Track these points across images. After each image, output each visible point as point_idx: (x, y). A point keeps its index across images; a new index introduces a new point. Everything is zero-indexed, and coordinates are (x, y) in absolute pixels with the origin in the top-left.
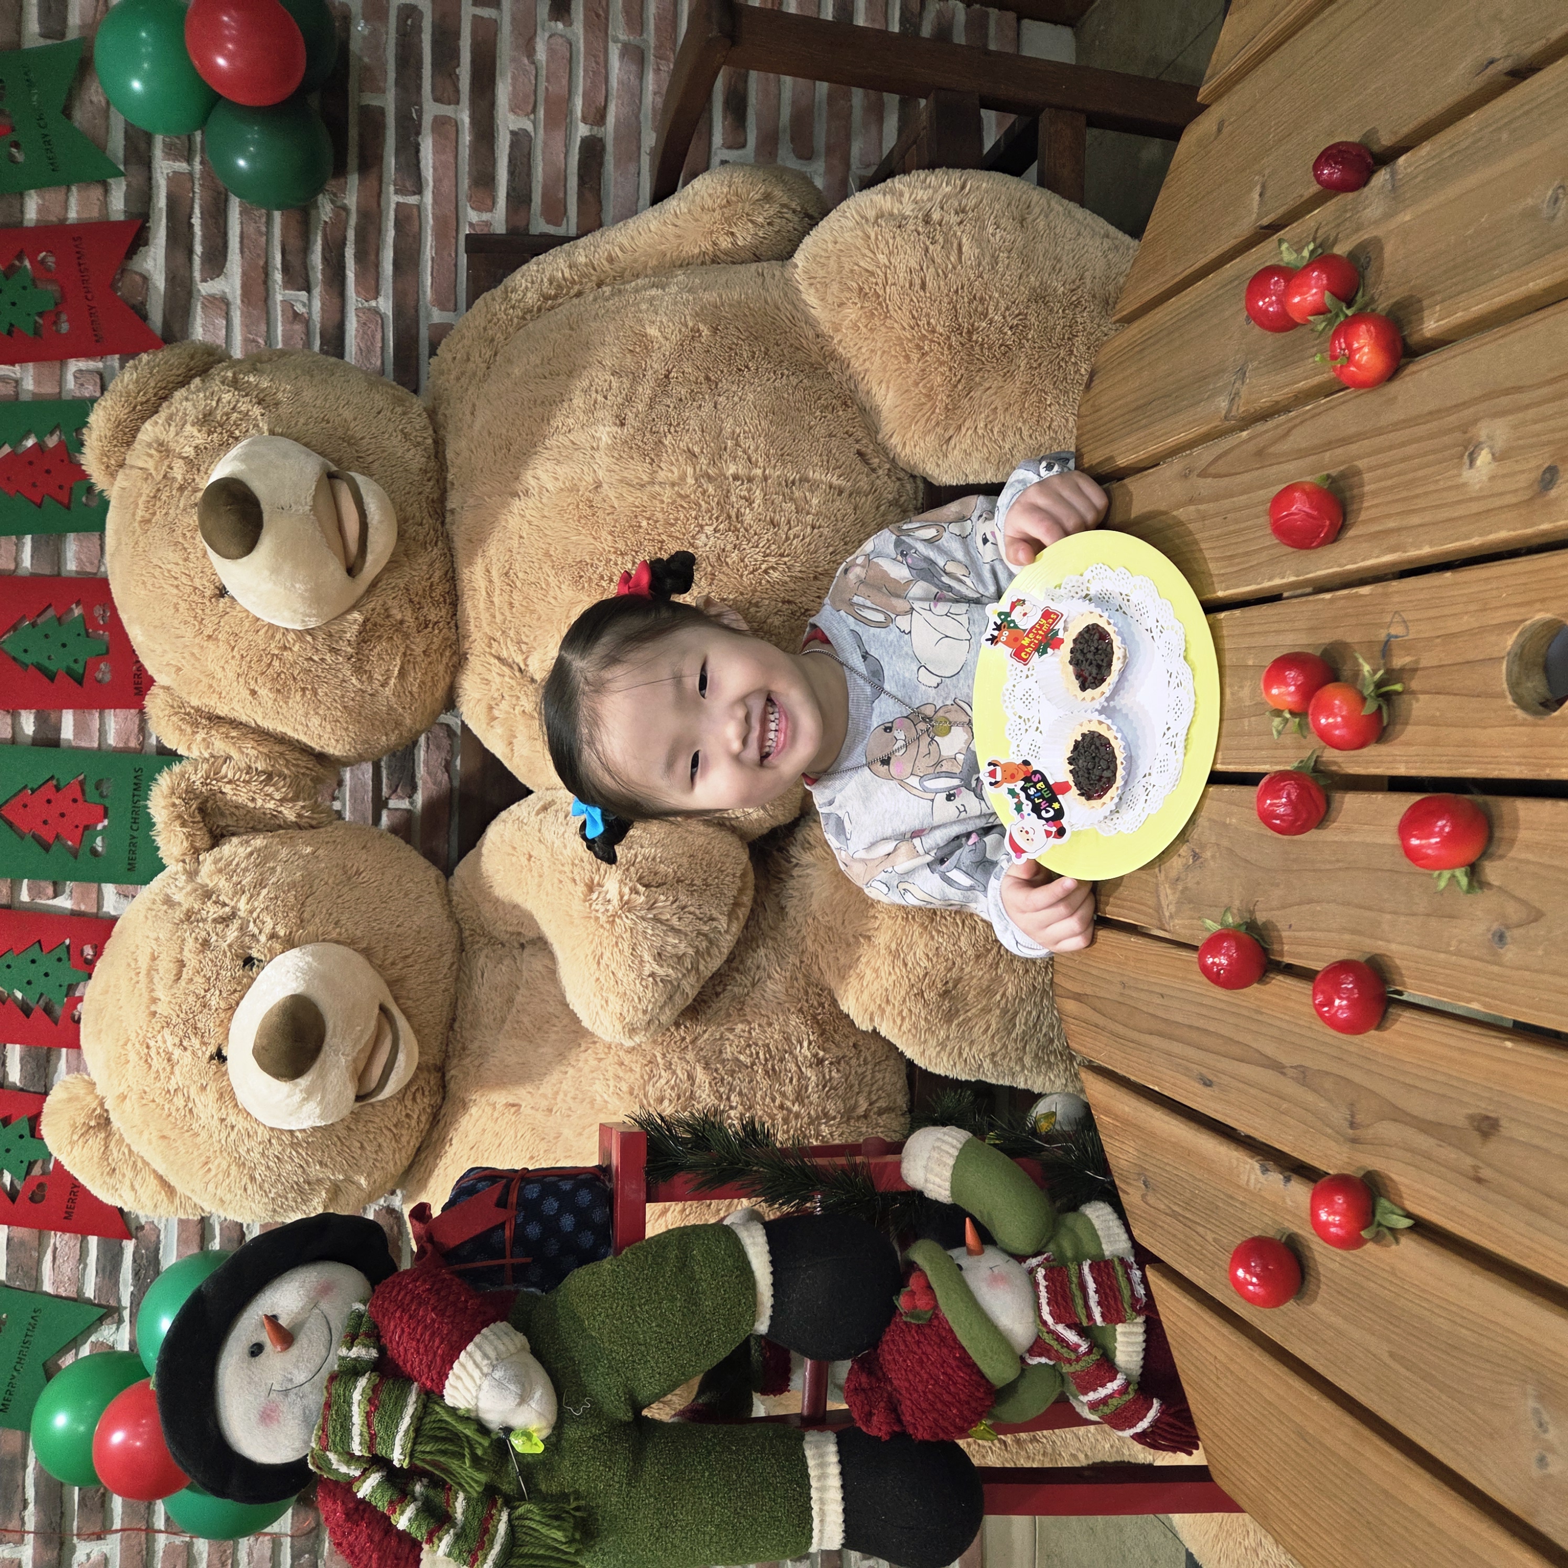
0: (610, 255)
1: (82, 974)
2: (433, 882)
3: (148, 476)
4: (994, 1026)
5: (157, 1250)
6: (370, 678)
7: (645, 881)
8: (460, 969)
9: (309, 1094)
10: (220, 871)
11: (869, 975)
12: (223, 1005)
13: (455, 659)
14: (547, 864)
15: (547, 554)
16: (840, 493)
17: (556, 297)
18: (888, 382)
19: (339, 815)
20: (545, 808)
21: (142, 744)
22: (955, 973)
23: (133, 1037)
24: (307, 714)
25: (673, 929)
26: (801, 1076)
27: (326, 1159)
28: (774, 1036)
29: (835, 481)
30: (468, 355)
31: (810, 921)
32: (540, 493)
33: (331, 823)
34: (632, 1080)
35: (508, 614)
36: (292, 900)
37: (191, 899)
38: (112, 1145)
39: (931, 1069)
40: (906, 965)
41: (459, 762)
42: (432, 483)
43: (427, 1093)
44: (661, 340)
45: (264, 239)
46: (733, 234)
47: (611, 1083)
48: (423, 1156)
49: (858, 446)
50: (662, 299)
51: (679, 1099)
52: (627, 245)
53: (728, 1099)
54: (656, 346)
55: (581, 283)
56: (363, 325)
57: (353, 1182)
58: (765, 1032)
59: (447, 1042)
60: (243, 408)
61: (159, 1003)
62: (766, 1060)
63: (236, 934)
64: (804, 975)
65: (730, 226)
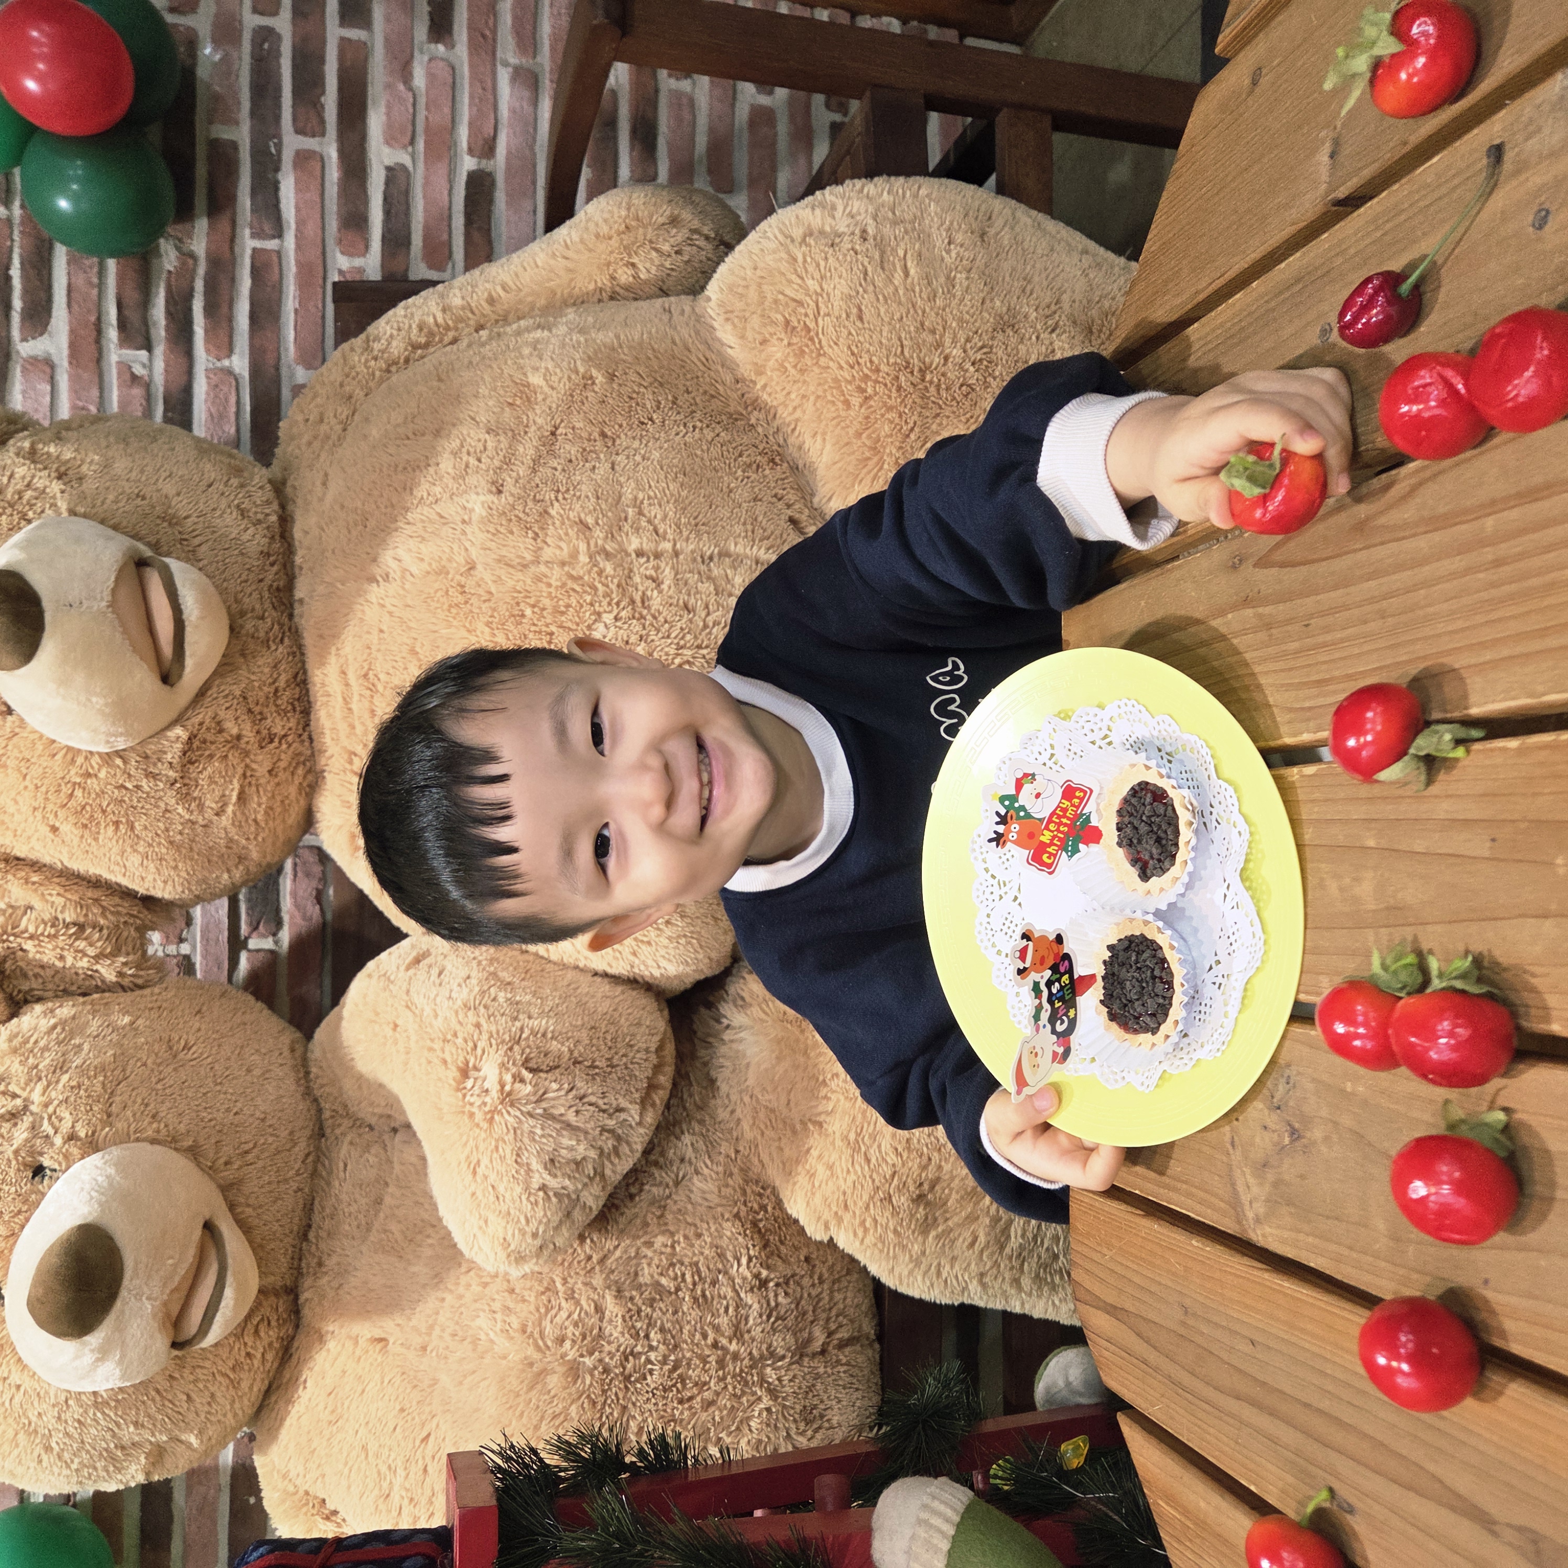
0: (490, 295)
2: (286, 1053)
4: (982, 1239)
6: (201, 807)
7: (532, 1064)
8: (317, 1160)
9: (103, 1352)
10: (14, 1051)
11: (822, 1172)
12: (4, 1231)
13: (309, 778)
14: (414, 1038)
15: (413, 652)
17: (425, 346)
18: (824, 433)
20: (417, 961)
22: (931, 1173)
24: (123, 852)
25: (568, 1126)
26: (739, 1303)
27: (142, 1419)
28: (702, 1251)
29: (763, 555)
30: (322, 415)
31: (747, 1099)
32: (403, 577)
33: (161, 980)
34: (525, 1311)
36: (98, 1087)
40: (868, 1160)
41: (331, 892)
42: (275, 568)
43: (274, 1323)
44: (546, 389)
45: (95, 292)
46: (633, 265)
47: (499, 1316)
48: (273, 1399)
49: (789, 512)
50: (548, 342)
51: (584, 1338)
52: (511, 284)
53: (647, 1336)
54: (540, 397)
55: (457, 329)
56: (214, 387)
57: (181, 1442)
58: (692, 1246)
59: (298, 1257)
60: (39, 483)
62: (694, 1284)
63: (25, 1135)
64: (741, 1170)
65: (630, 256)
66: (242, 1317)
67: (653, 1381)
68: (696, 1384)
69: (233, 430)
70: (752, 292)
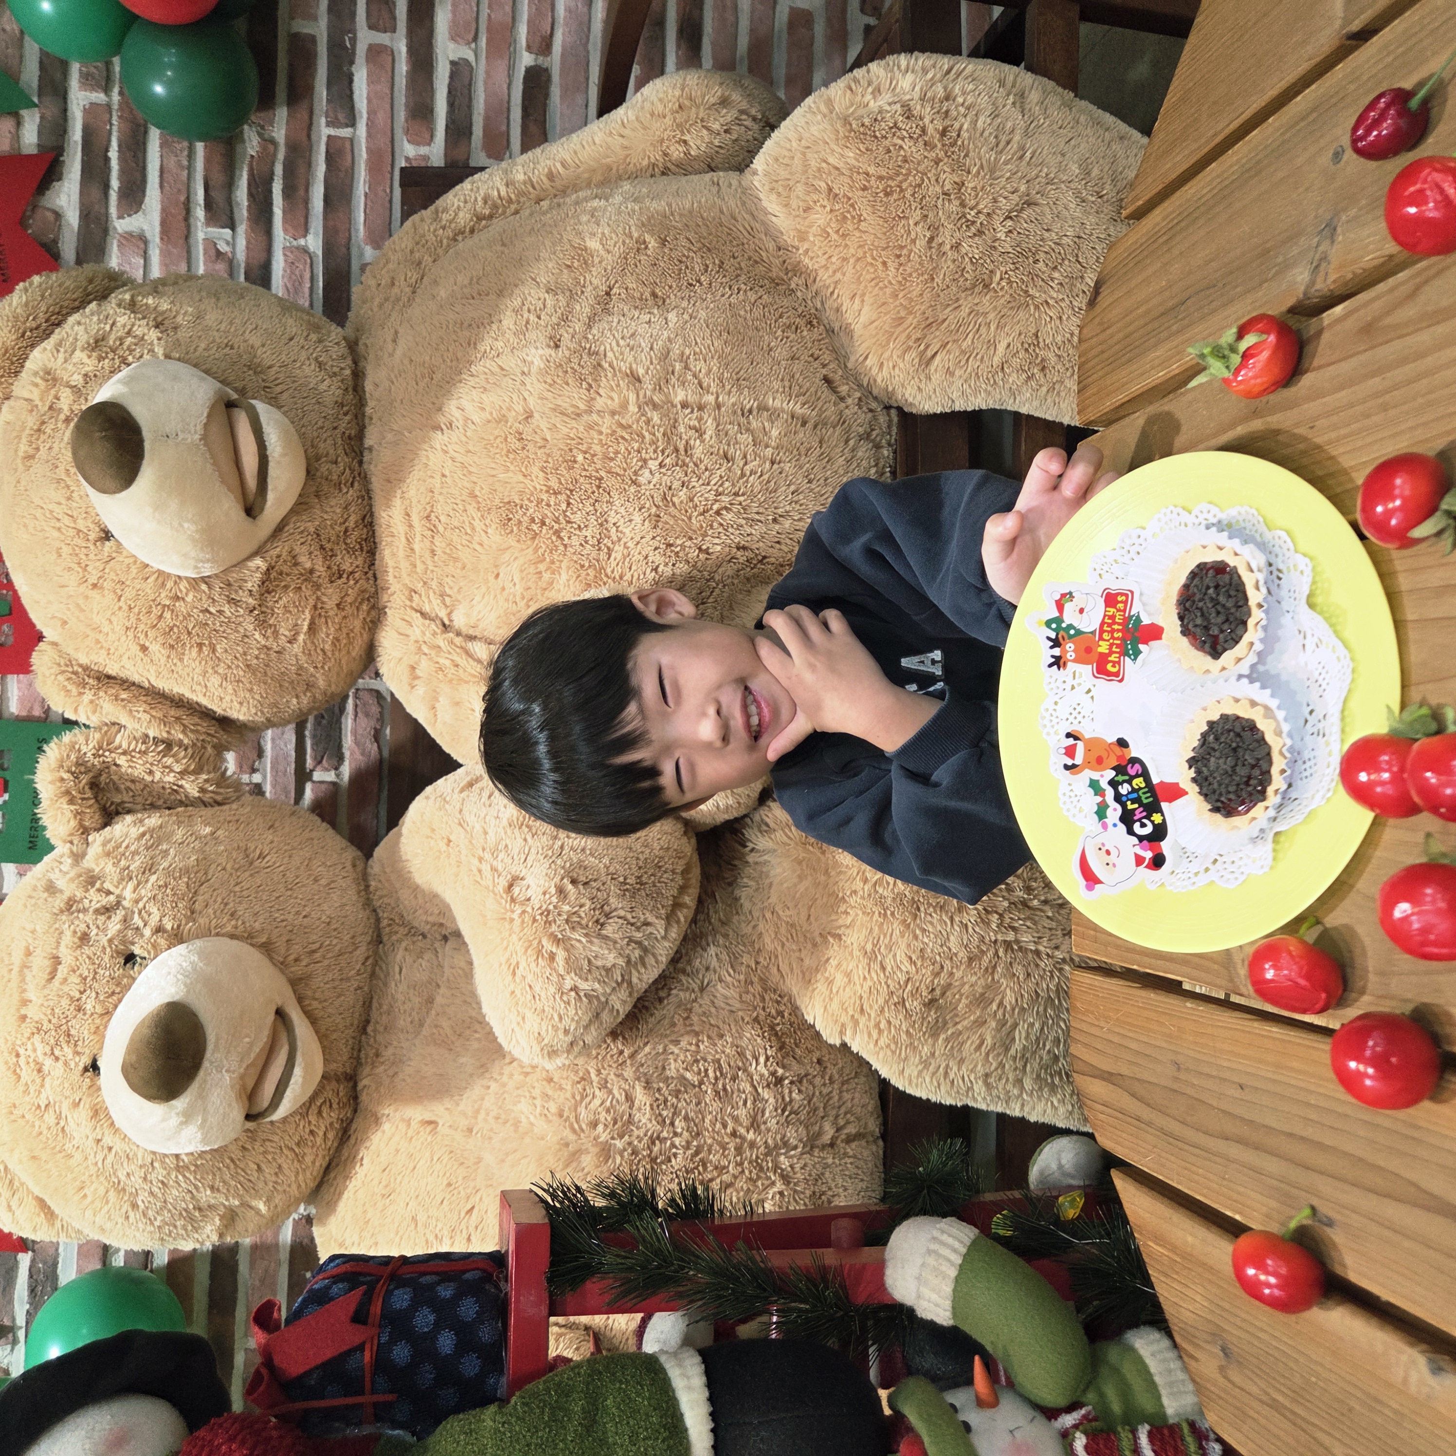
0: (550, 169)
2: (349, 867)
3: (33, 408)
4: (989, 1041)
5: (55, 1264)
6: (276, 634)
7: (573, 876)
8: (375, 964)
9: (187, 1117)
10: (108, 854)
11: (840, 980)
12: (99, 1009)
13: (373, 613)
14: (465, 851)
15: (473, 495)
16: (804, 424)
17: (491, 217)
18: (862, 295)
19: (258, 790)
20: (470, 785)
21: (47, 713)
22: (943, 980)
24: (205, 673)
26: (757, 1097)
27: (218, 1183)
29: (799, 410)
30: (393, 280)
31: (768, 915)
32: (465, 426)
33: (238, 798)
34: (563, 1098)
35: (429, 562)
36: (183, 887)
37: (73, 886)
39: (910, 1091)
40: (884, 969)
41: (388, 731)
42: (348, 418)
43: (335, 1106)
44: (602, 252)
45: (185, 173)
46: (685, 142)
47: (538, 1102)
48: (332, 1175)
49: (824, 371)
50: (605, 210)
51: (615, 1123)
52: (569, 161)
53: (672, 1124)
54: (596, 260)
55: (518, 201)
56: (291, 264)
57: (251, 1207)
58: (715, 1045)
59: (359, 1048)
60: (138, 331)
61: (30, 1005)
62: (716, 1079)
63: (118, 927)
64: (761, 979)
65: (683, 133)
66: (306, 1098)
67: (677, 1163)
68: (716, 1168)
69: (307, 304)
70: (797, 162)
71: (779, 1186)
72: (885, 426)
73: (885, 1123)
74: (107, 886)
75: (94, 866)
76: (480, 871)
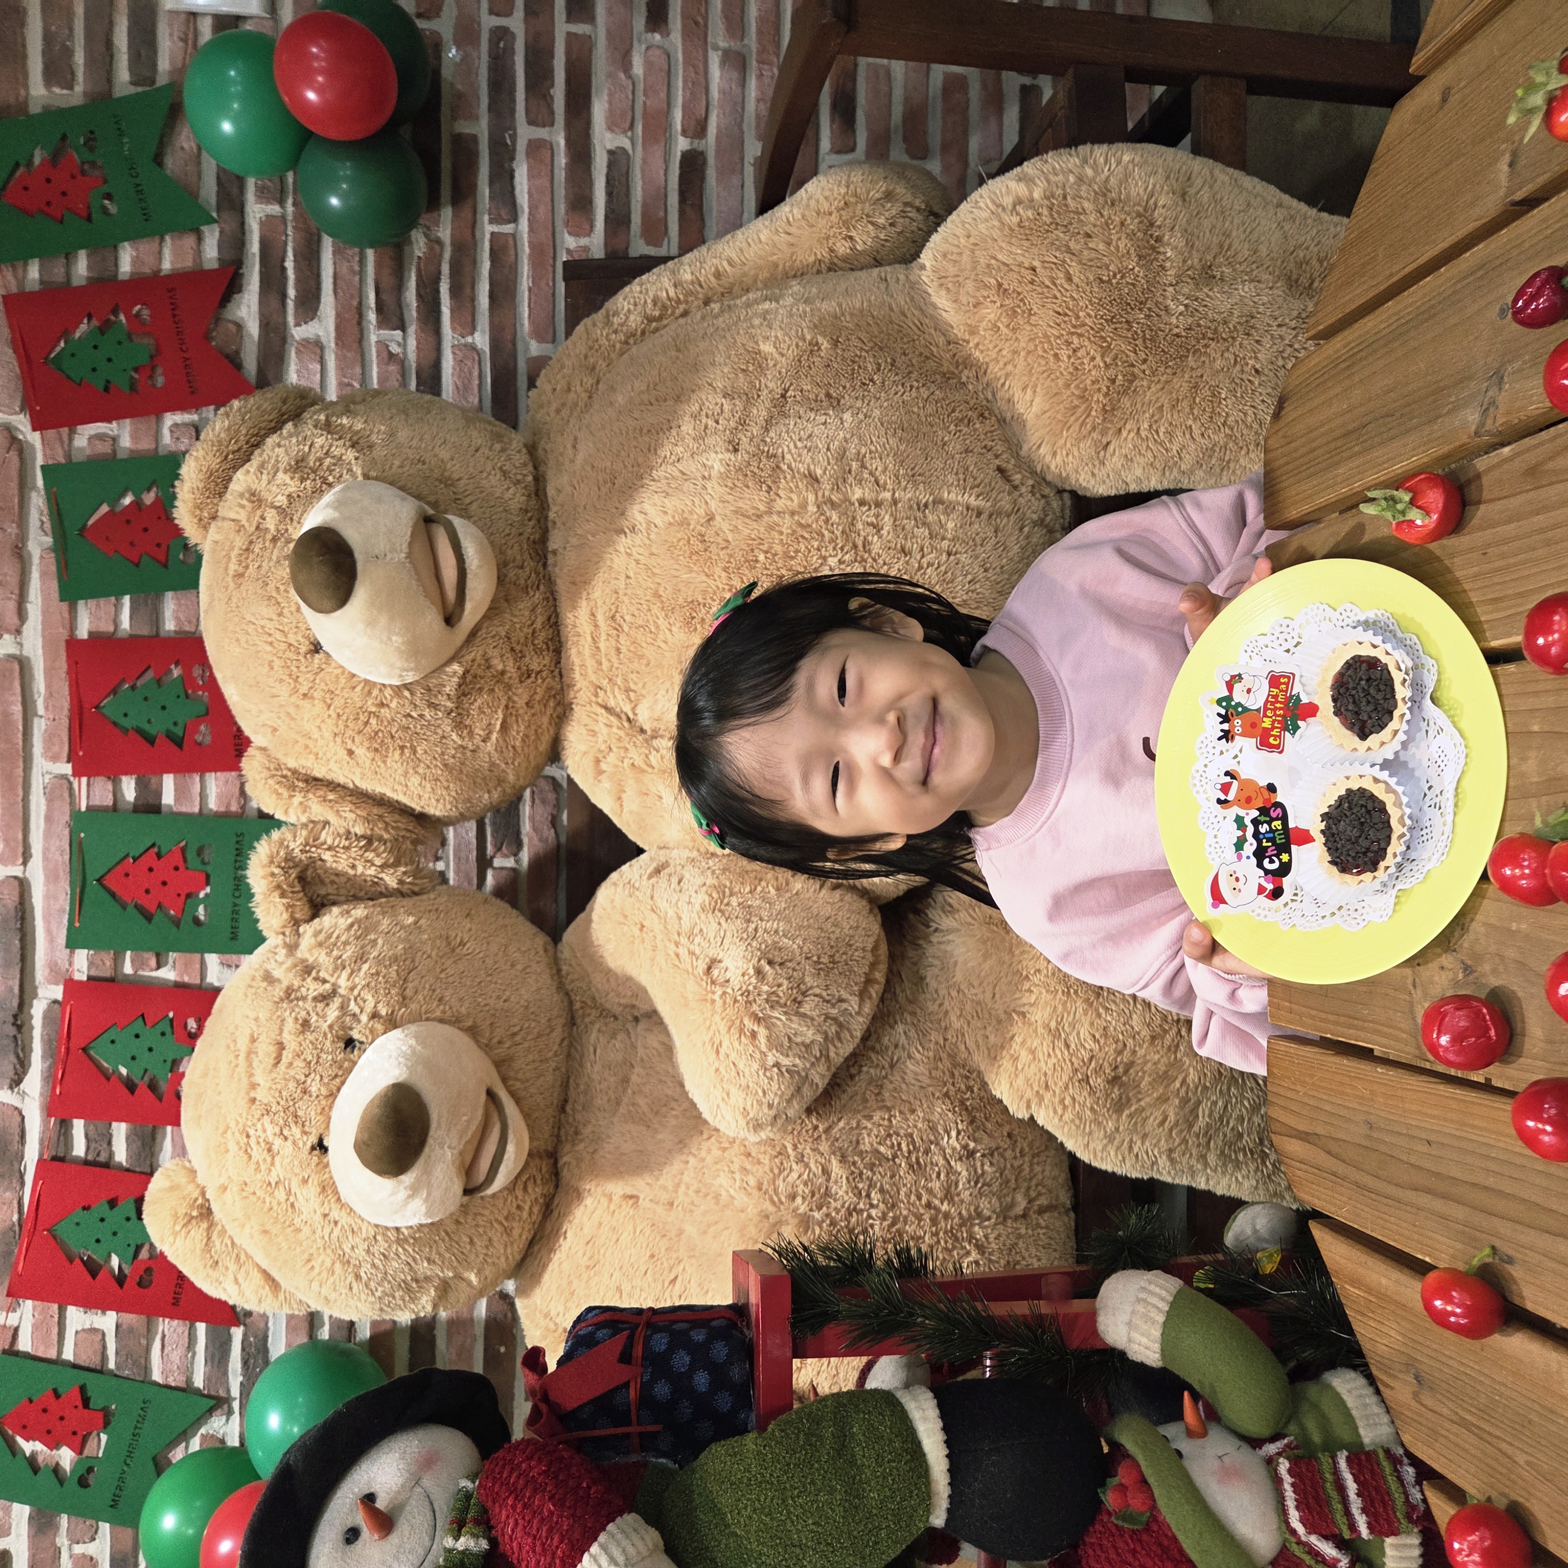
0: (717, 270)
1: (185, 1048)
2: (541, 950)
3: (240, 528)
4: (1172, 1117)
5: (266, 1338)
6: (471, 734)
8: (571, 1045)
9: (414, 1190)
10: (320, 945)
12: (324, 1091)
13: (559, 709)
14: (660, 935)
15: (657, 595)
16: (979, 514)
17: (660, 318)
18: (1034, 386)
19: (442, 877)
20: (658, 871)
21: (243, 807)
22: (1126, 1056)
23: (233, 1124)
24: (406, 773)
26: (950, 1170)
27: (434, 1256)
29: (973, 501)
30: (569, 384)
31: (954, 993)
32: (648, 529)
33: (433, 888)
34: (761, 1172)
35: (615, 660)
36: (394, 975)
37: (291, 975)
38: (215, 1236)
39: (1096, 1164)
40: (1068, 1046)
42: (533, 523)
43: (538, 1182)
44: (776, 356)
45: (357, 278)
46: (851, 238)
47: (737, 1176)
48: (537, 1248)
49: (997, 462)
50: (776, 312)
51: (813, 1195)
52: (736, 259)
53: (868, 1196)
54: (771, 363)
55: (687, 302)
56: (459, 362)
57: (462, 1280)
58: (907, 1120)
59: (559, 1126)
60: (336, 452)
61: (259, 1089)
62: (909, 1152)
63: (337, 1013)
64: (949, 1055)
65: (848, 229)
69: (476, 401)
70: (966, 258)
71: (974, 1256)
72: (1058, 510)
73: (1075, 1196)
74: (322, 974)
75: (307, 955)
76: (677, 955)
